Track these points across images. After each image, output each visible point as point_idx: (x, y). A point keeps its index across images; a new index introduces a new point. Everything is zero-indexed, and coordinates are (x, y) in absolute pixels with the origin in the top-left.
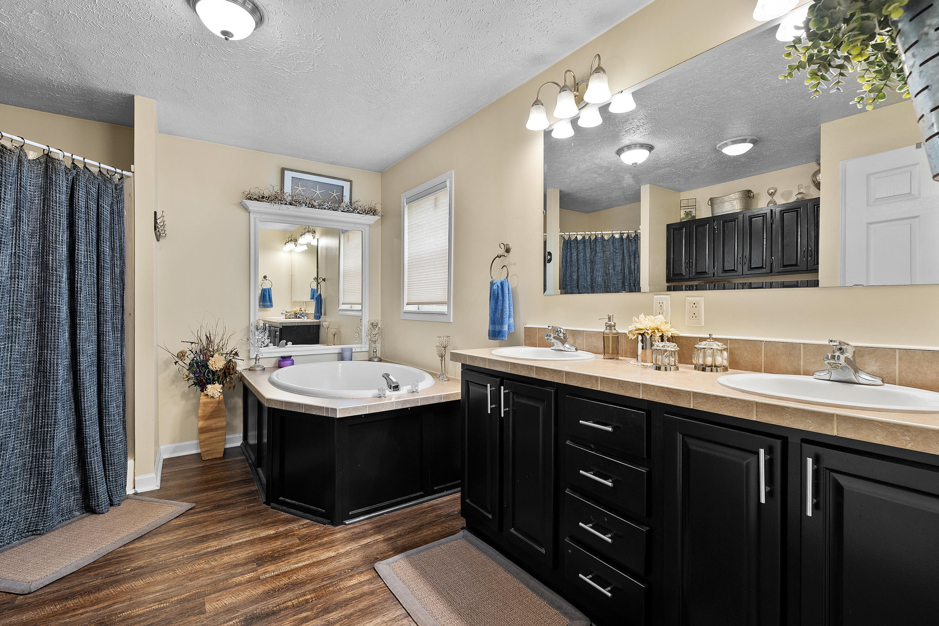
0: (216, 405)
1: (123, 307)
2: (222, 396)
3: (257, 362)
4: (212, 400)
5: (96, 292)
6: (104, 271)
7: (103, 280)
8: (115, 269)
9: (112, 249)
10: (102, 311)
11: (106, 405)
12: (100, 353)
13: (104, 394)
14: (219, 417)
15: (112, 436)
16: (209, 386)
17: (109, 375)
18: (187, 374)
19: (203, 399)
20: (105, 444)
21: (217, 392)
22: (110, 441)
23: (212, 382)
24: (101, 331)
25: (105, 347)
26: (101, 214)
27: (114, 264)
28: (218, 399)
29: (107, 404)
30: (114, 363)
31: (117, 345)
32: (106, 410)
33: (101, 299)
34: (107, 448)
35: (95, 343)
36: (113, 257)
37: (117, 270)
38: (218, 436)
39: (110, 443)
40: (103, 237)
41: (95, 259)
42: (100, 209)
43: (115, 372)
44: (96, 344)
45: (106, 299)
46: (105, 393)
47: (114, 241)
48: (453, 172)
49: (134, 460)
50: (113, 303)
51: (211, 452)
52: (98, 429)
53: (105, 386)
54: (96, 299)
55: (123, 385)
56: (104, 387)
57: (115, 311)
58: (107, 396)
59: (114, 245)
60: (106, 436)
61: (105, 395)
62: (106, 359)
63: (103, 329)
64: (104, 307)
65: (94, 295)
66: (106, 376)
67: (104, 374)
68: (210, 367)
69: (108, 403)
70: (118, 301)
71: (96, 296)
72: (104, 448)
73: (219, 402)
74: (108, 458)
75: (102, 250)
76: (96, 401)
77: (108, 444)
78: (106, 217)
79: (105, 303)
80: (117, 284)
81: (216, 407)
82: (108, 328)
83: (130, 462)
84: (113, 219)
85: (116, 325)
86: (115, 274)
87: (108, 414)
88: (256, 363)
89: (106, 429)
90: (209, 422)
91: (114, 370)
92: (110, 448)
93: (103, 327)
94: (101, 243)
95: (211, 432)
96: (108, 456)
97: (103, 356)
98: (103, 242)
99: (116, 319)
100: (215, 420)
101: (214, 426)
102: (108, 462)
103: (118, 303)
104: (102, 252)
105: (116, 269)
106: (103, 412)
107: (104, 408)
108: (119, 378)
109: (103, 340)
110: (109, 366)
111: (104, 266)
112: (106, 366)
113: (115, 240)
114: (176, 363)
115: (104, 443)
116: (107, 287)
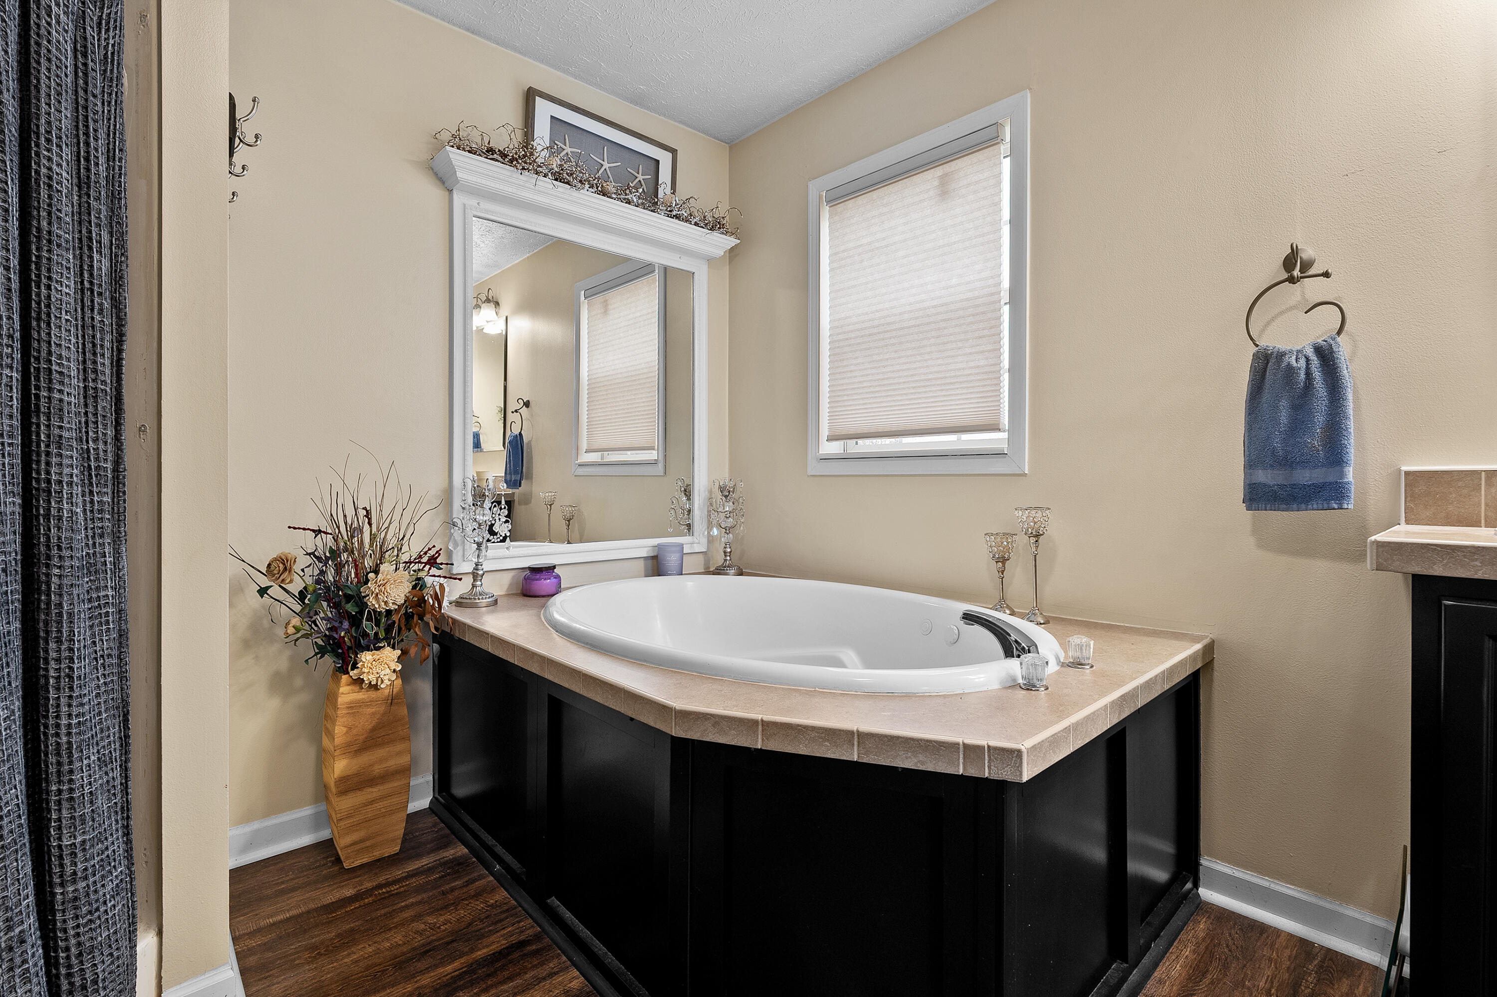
0: (382, 709)
1: (118, 399)
2: (400, 681)
3: (479, 583)
4: (373, 694)
5: (17, 326)
6: (49, 251)
7: (49, 287)
8: (91, 257)
9: (83, 184)
10: (43, 402)
11: (59, 764)
12: (33, 565)
13: (51, 721)
14: (392, 741)
15: (86, 878)
16: (366, 657)
17: (71, 650)
18: (298, 624)
19: (346, 694)
20: (59, 916)
21: (388, 671)
22: (76, 899)
23: (373, 645)
24: (38, 481)
25: (54, 541)
26: (38, 35)
27: (90, 239)
28: (387, 692)
29: (65, 759)
30: (90, 600)
31: (102, 536)
32: (59, 782)
33: (37, 359)
34: (65, 931)
35: (13, 524)
36: (83, 213)
37: (102, 264)
38: (389, 796)
39: (76, 908)
40: (49, 123)
41: (14, 200)
42: (33, 16)
43: (93, 635)
44: (18, 528)
45: (60, 357)
46: (58, 717)
47: (88, 152)
48: (1029, 95)
49: (160, 933)
50: (85, 380)
51: (368, 843)
52: (29, 869)
53: (58, 689)
54: (17, 356)
55: (123, 677)
56: (52, 694)
57: (91, 409)
58: (64, 730)
59: (88, 170)
60: (62, 885)
61: (58, 726)
62: (60, 586)
63: (48, 473)
64: (50, 390)
65: (11, 337)
66: (59, 651)
67: (52, 645)
68: (371, 601)
69: (70, 755)
70: (103, 373)
71: (17, 345)
72: (54, 931)
73: (392, 700)
74: (69, 966)
75: (44, 170)
76: (21, 753)
77: (70, 914)
78: (58, 49)
79: (55, 375)
80: (101, 312)
81: (384, 715)
82: (66, 471)
83: (146, 943)
84: (86, 74)
85: (97, 459)
86: (91, 275)
87: (71, 799)
88: (474, 586)
89: (61, 857)
90: (365, 759)
91: (91, 627)
92: (78, 926)
93: (48, 464)
94: (37, 145)
95: (371, 786)
96: (68, 958)
97: (48, 575)
98: (48, 141)
99: (96, 440)
100: (380, 753)
101: (378, 769)
102: (72, 984)
103: (104, 382)
104: (43, 179)
105: (96, 256)
106: (48, 792)
107: (54, 778)
108: (110, 656)
109: (47, 516)
110: (70, 615)
111: (49, 233)
112: (60, 614)
113: (93, 152)
114: (263, 591)
115: (53, 912)
116: (64, 316)
